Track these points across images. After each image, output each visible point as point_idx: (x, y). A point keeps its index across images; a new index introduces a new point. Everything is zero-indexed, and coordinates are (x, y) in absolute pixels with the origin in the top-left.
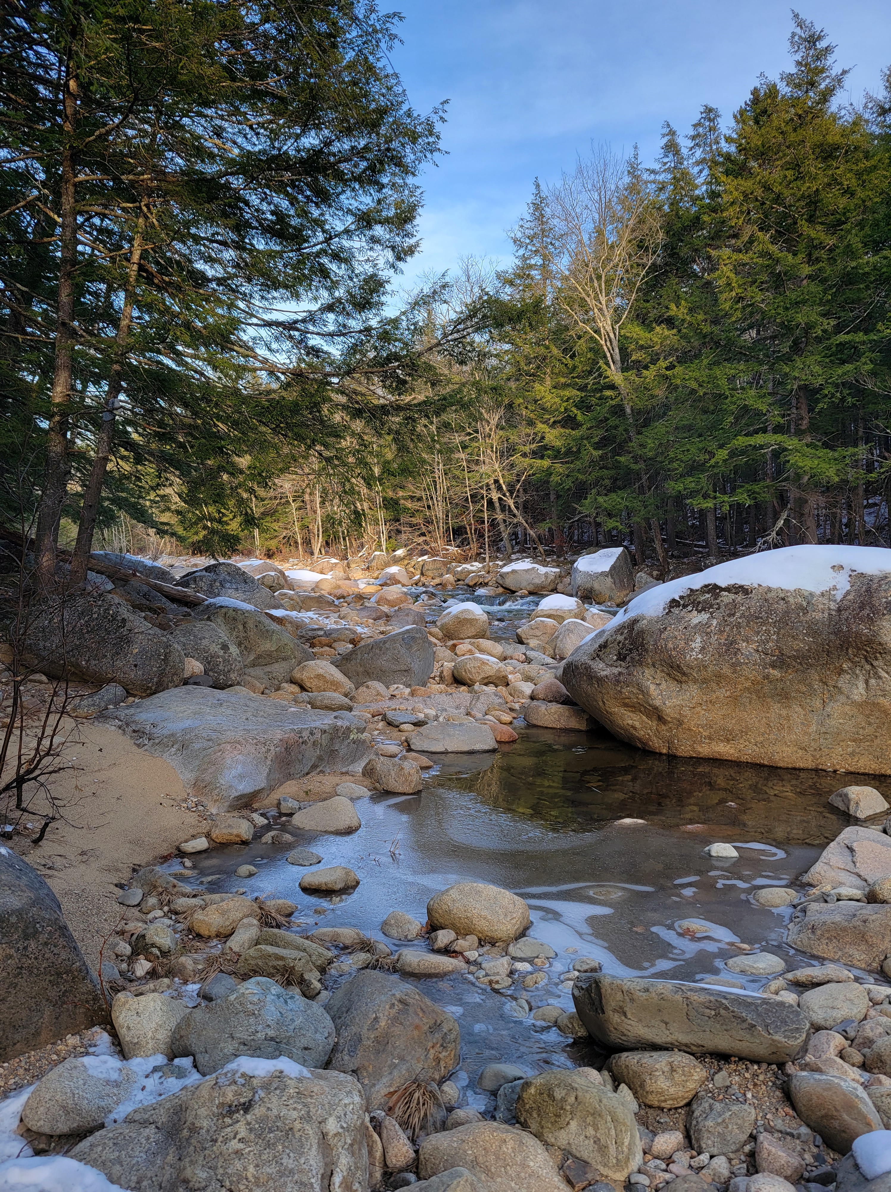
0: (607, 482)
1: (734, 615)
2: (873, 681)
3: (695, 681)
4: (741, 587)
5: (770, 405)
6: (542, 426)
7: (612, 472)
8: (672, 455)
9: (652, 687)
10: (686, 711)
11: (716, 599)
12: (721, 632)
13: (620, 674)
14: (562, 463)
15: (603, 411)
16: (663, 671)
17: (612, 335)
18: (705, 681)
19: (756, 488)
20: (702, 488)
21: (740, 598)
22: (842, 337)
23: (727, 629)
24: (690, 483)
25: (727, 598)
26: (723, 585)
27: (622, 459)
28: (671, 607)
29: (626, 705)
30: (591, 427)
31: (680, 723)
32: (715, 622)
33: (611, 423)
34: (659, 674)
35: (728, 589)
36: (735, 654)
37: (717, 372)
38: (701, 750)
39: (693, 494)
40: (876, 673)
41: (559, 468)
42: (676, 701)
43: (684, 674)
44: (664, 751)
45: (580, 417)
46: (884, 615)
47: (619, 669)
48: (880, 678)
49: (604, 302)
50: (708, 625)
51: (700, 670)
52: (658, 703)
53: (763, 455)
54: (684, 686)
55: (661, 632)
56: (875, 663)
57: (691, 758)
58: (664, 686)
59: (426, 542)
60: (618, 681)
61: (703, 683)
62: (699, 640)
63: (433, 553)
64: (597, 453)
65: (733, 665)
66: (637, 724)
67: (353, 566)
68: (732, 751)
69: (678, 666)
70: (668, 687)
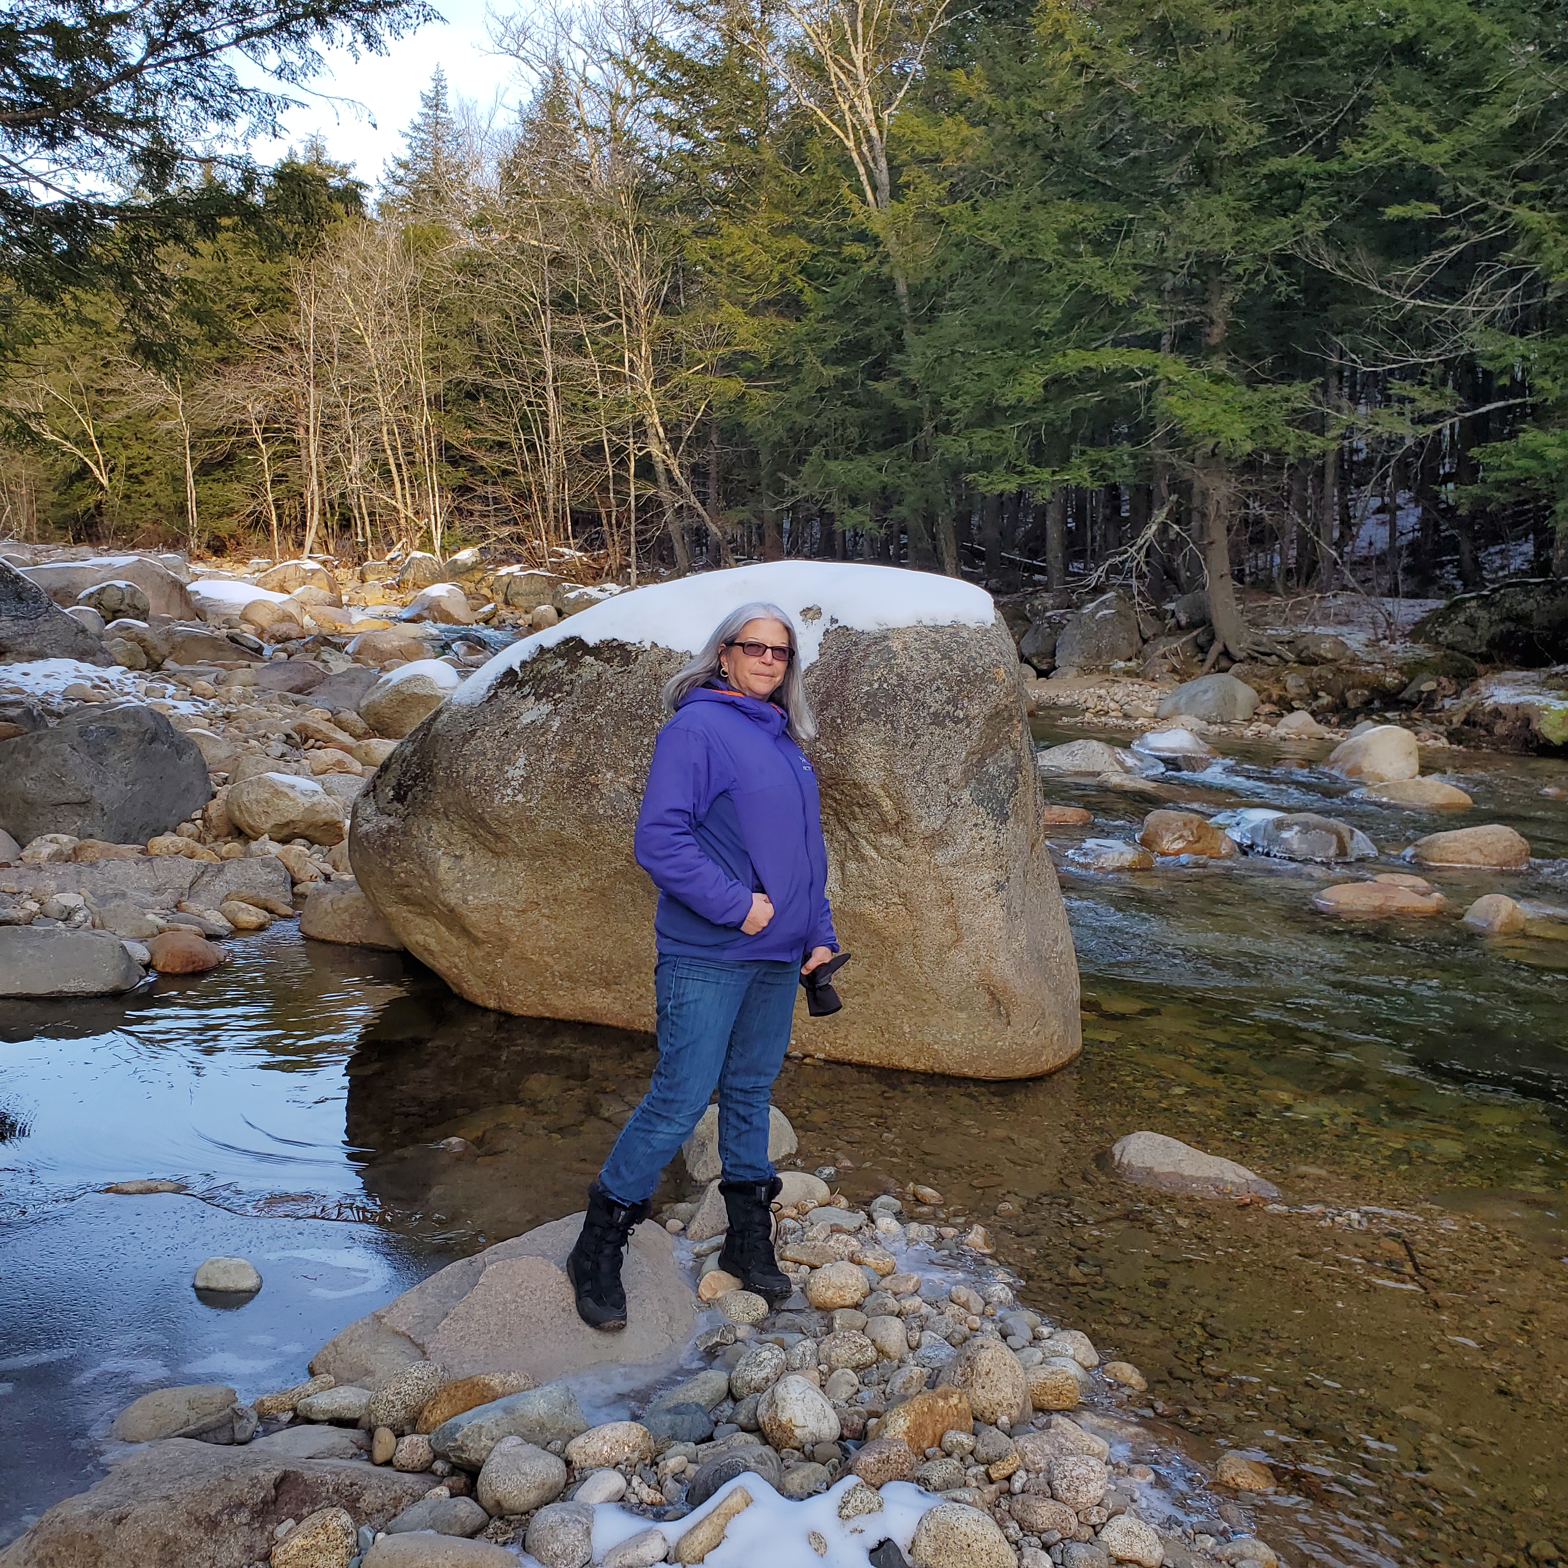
0: (853, 432)
1: (592, 708)
2: (852, 866)
3: (520, 855)
4: (622, 646)
5: (1137, 291)
6: (732, 309)
7: (864, 413)
8: (956, 380)
9: (445, 863)
10: (510, 919)
11: (571, 671)
12: (565, 745)
13: (391, 829)
14: (766, 388)
15: (849, 285)
16: (462, 828)
17: (874, 132)
18: (536, 853)
19: (1106, 456)
20: (1005, 453)
21: (610, 671)
22: (1277, 164)
23: (578, 738)
24: (983, 440)
25: (591, 666)
26: (591, 640)
27: (880, 386)
28: (501, 685)
29: (406, 900)
30: (824, 319)
31: (503, 944)
32: (556, 724)
33: (863, 311)
34: (457, 837)
35: (596, 651)
36: (588, 796)
37: (1039, 216)
38: (557, 1002)
39: (987, 464)
40: (856, 848)
41: (760, 398)
42: (488, 896)
43: (498, 837)
44: (492, 1004)
45: (808, 296)
46: (860, 721)
47: (391, 821)
48: (863, 859)
49: (859, 63)
50: (544, 727)
51: (522, 829)
52: (452, 898)
53: (1131, 393)
54: (503, 863)
55: (466, 741)
56: (854, 827)
57: (542, 1019)
58: (468, 862)
59: (520, 540)
60: (384, 846)
61: (535, 857)
62: (521, 762)
63: (534, 560)
64: (830, 372)
65: (586, 821)
66: (432, 943)
67: (371, 579)
68: (618, 1007)
69: (483, 820)
70: (476, 864)
